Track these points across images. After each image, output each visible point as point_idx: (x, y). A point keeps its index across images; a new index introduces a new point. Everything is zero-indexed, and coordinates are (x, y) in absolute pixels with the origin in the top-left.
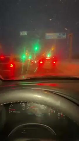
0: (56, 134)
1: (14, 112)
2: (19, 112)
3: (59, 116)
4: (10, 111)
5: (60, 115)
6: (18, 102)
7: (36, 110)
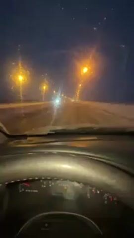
0: (102, 233)
1: (27, 191)
2: (36, 191)
3: (106, 199)
4: (21, 190)
5: (108, 197)
6: (37, 178)
7: (65, 188)
